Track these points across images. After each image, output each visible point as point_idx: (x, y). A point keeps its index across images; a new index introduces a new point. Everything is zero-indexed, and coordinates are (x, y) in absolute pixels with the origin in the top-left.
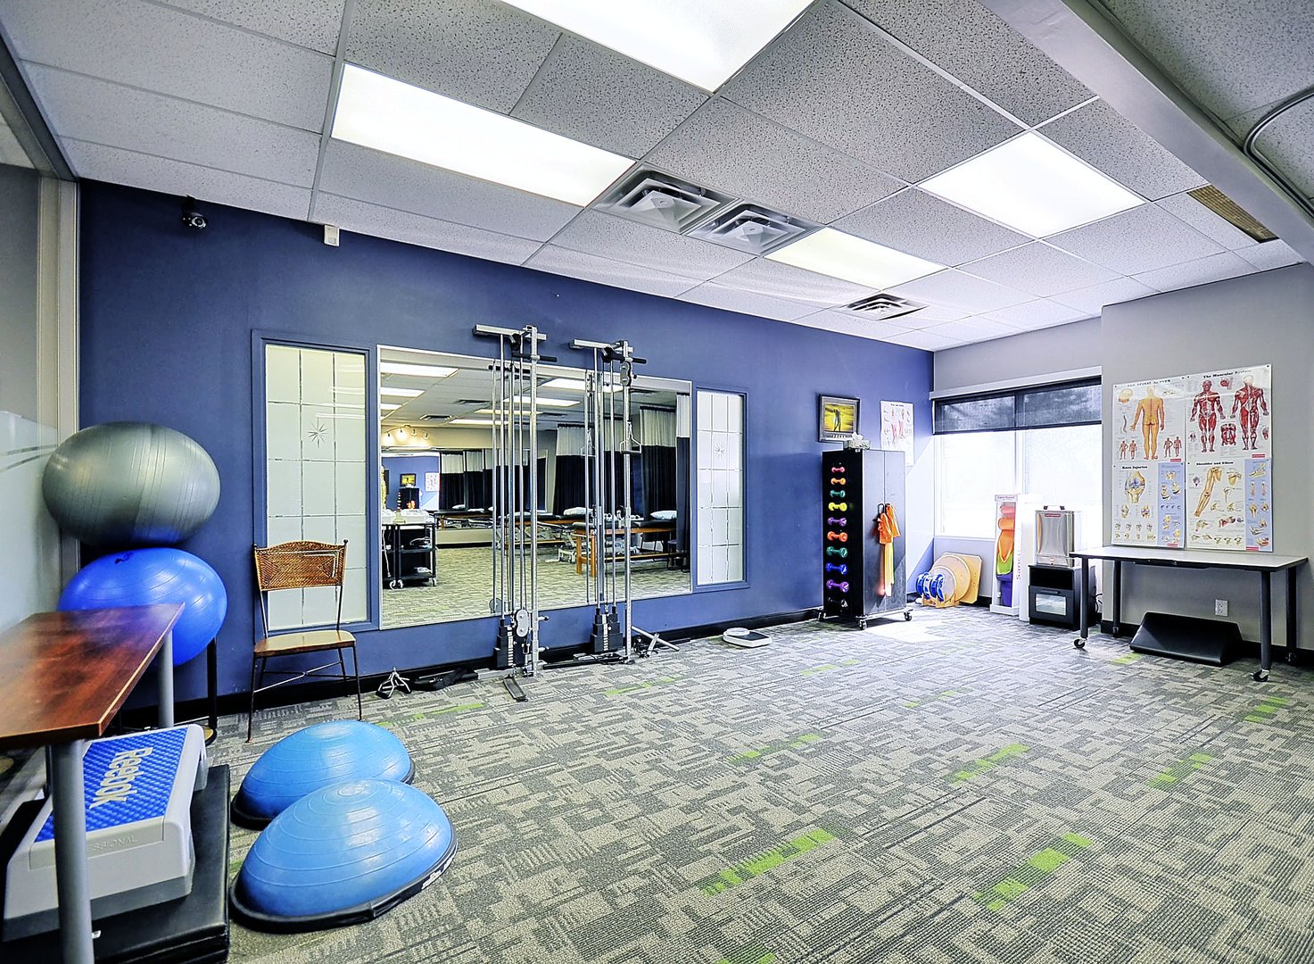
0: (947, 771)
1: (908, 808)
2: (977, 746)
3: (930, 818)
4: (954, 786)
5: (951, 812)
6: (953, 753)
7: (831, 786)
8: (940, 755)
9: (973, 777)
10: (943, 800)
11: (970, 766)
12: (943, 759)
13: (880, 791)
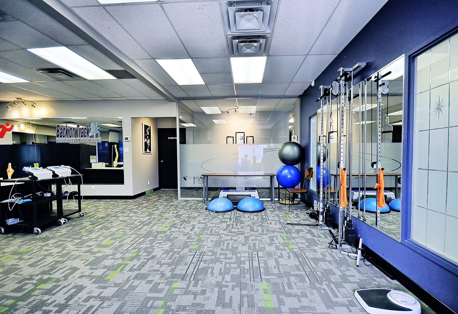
0: (140, 254)
1: (148, 240)
2: (131, 270)
3: (141, 240)
4: (136, 250)
5: (135, 243)
6: (140, 262)
7: (171, 238)
8: (145, 259)
9: (130, 255)
10: (139, 245)
11: (132, 259)
12: (143, 258)
13: (157, 241)
